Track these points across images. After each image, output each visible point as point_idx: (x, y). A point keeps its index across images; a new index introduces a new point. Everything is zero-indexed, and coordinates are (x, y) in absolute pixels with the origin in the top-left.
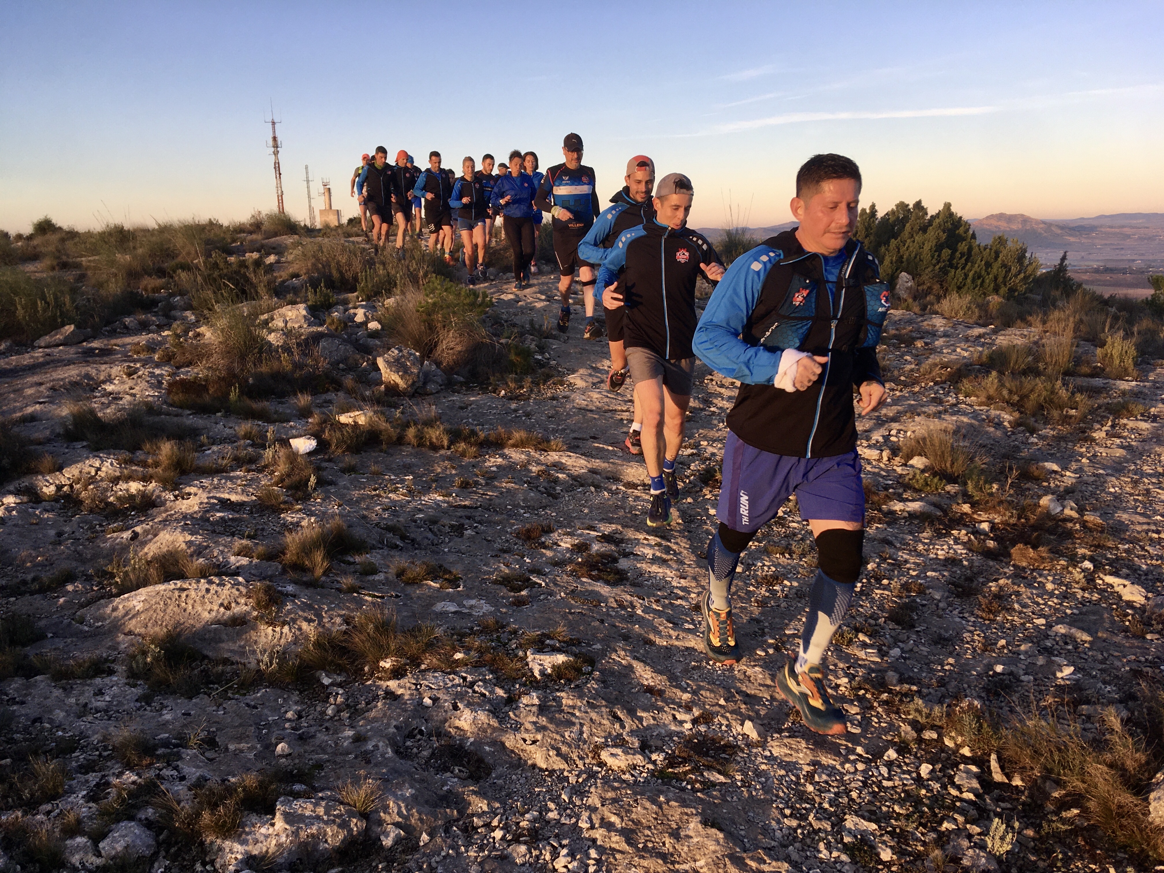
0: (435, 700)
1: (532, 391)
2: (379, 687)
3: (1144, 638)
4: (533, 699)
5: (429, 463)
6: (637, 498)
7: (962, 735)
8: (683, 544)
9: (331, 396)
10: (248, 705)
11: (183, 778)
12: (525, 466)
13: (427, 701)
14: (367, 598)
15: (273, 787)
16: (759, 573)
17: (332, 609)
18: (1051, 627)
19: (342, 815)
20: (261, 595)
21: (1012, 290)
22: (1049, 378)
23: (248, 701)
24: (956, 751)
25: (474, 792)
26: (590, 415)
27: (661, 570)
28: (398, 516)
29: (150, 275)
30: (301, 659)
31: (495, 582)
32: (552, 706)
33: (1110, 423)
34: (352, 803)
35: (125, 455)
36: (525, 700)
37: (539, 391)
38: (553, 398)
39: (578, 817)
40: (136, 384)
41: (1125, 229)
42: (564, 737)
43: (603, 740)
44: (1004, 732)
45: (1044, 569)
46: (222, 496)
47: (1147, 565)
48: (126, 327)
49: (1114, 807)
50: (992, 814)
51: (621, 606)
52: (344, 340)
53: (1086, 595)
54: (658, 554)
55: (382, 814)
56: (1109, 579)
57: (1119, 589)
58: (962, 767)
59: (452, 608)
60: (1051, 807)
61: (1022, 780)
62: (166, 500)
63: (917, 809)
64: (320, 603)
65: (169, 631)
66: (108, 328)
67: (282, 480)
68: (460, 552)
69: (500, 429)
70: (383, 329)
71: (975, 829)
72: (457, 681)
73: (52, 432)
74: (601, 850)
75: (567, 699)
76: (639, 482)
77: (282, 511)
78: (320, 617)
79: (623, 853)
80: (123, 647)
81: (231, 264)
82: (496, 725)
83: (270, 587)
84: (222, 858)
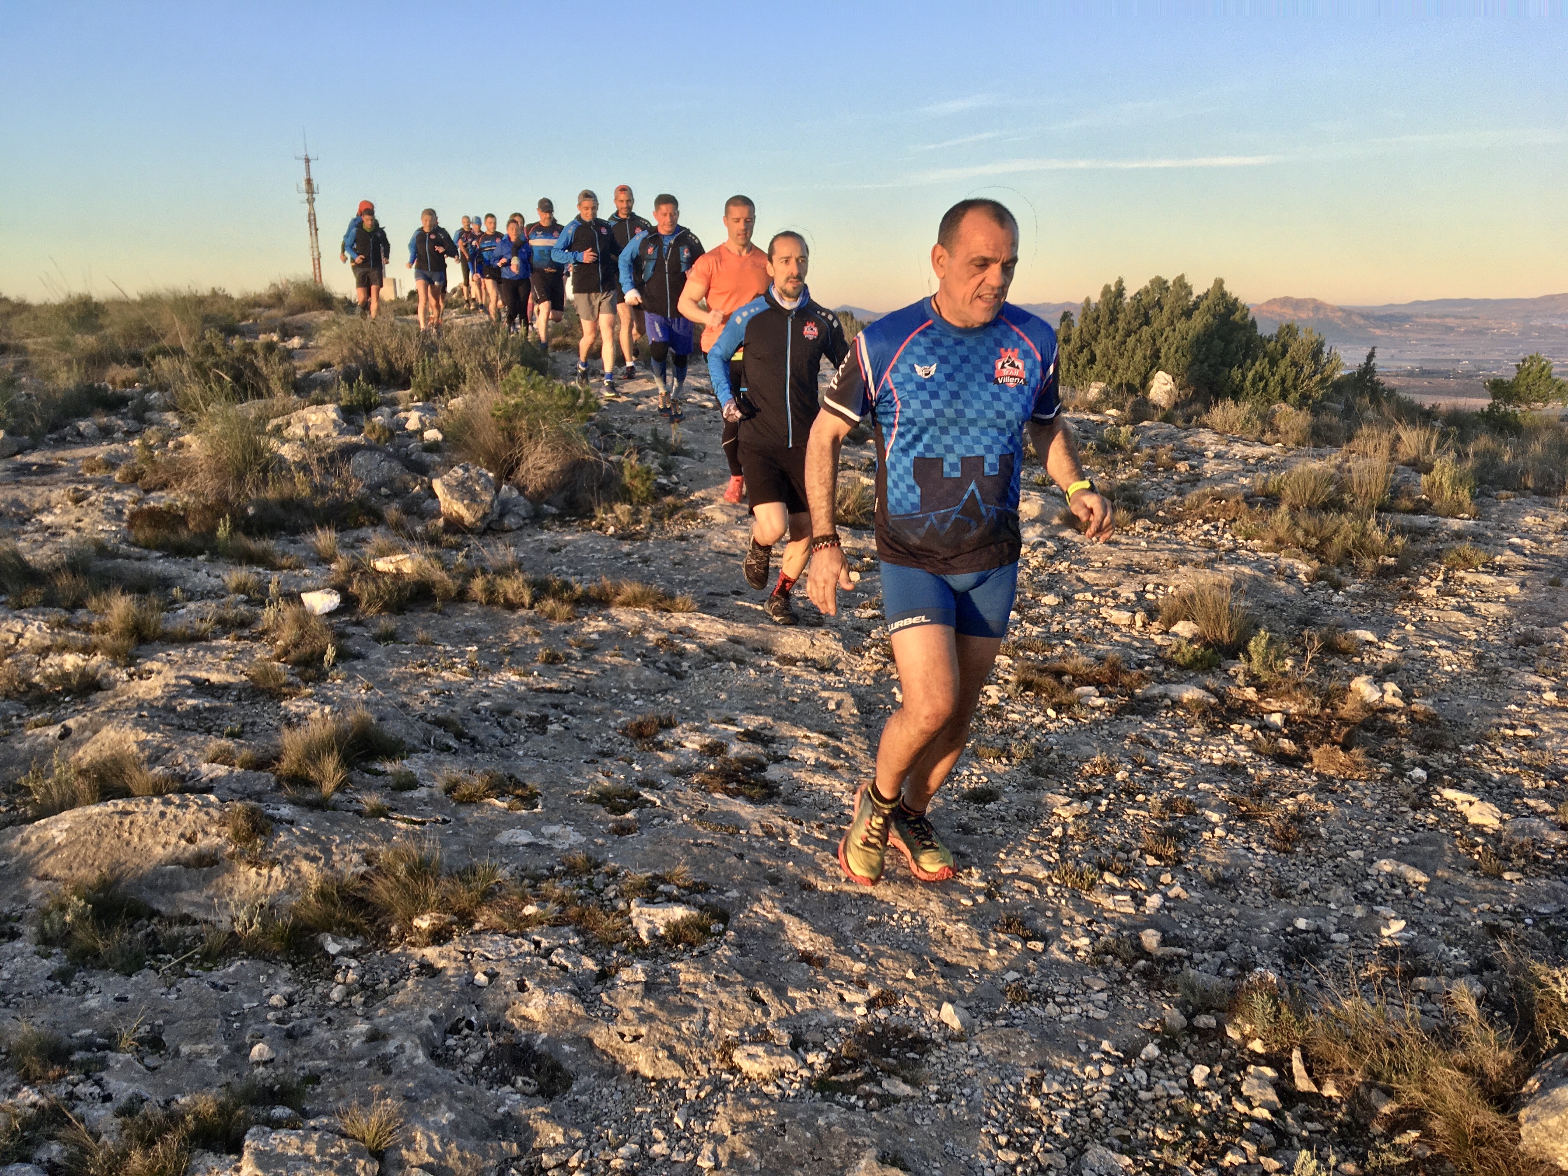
0: (492, 976)
1: (652, 527)
2: (410, 957)
3: (1501, 878)
4: (637, 972)
5: (503, 627)
6: (796, 678)
7: (1251, 1023)
8: (858, 745)
9: (367, 532)
10: (214, 985)
11: (107, 1098)
12: (638, 633)
13: (481, 978)
14: (400, 824)
15: (241, 1112)
16: (965, 786)
17: (348, 841)
18: (1372, 862)
19: (342, 1154)
20: (241, 821)
21: (1305, 397)
22: (1359, 515)
23: (215, 979)
24: (1242, 1047)
25: (545, 1116)
26: (732, 561)
27: (827, 782)
28: (454, 705)
29: (120, 363)
30: (296, 917)
31: (590, 800)
32: (663, 984)
33: (1441, 577)
34: (358, 1136)
35: (60, 614)
36: (625, 975)
37: (663, 528)
38: (682, 538)
39: (697, 1151)
40: (86, 514)
41: (1447, 320)
42: (679, 1029)
43: (737, 1034)
44: (1312, 1018)
45: (1358, 780)
46: (198, 675)
47: (1500, 773)
48: (80, 434)
49: (1469, 1130)
50: (1295, 1140)
51: (770, 834)
52: (389, 455)
53: (1418, 816)
54: (823, 758)
55: (404, 1152)
56: (1450, 794)
57: (1463, 808)
58: (1251, 1069)
59: (523, 837)
60: (1378, 1128)
61: (1338, 1088)
62: (116, 681)
63: (1188, 1136)
64: (330, 831)
65: (102, 874)
66: (54, 436)
67: (286, 652)
68: (540, 755)
69: (606, 581)
70: (445, 439)
71: (1272, 1164)
72: (527, 947)
75: (686, 973)
76: (798, 656)
77: (284, 697)
78: (328, 853)
80: (33, 897)
81: (231, 349)
82: (581, 1012)
83: (254, 810)
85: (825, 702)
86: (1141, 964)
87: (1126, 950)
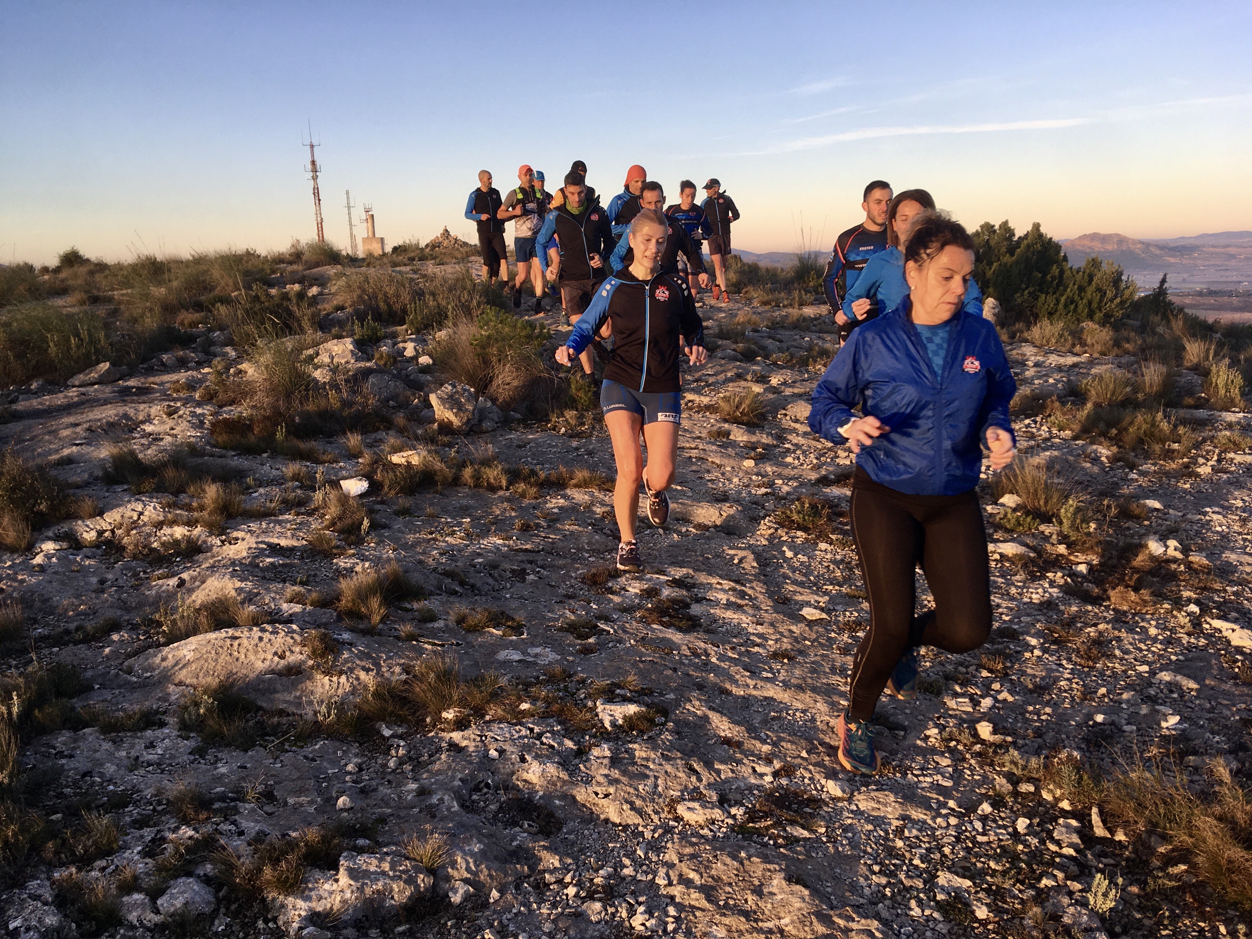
0: (501, 752)
1: (593, 428)
2: (441, 739)
4: (604, 751)
5: (487, 505)
6: (709, 540)
7: (1061, 788)
8: (758, 589)
9: (382, 434)
10: (306, 757)
11: (241, 833)
12: (589, 507)
13: (493, 753)
14: (426, 646)
15: (336, 841)
16: (840, 619)
17: (391, 658)
18: (1155, 674)
19: (408, 871)
20: (317, 643)
21: (1108, 316)
22: (1149, 410)
23: (306, 754)
24: (1054, 805)
25: (545, 848)
27: (736, 616)
28: (456, 561)
29: (187, 309)
30: (360, 710)
31: (561, 629)
32: (624, 758)
33: (1215, 458)
34: (418, 858)
35: (169, 498)
36: (596, 752)
39: (655, 873)
40: (177, 424)
41: (1230, 249)
42: (637, 790)
43: (679, 794)
44: (1106, 785)
45: (1146, 613)
46: (272, 541)
48: (163, 364)
49: (1223, 862)
50: (1094, 870)
51: (695, 654)
52: (394, 376)
53: (1192, 640)
54: (733, 599)
55: (450, 870)
56: (1217, 623)
57: (1226, 634)
58: (1061, 821)
59: (516, 656)
60: (1156, 863)
61: (1126, 834)
62: (212, 546)
63: (1013, 865)
64: (378, 651)
65: (221, 681)
66: (145, 366)
67: (333, 524)
68: (521, 597)
69: (562, 469)
70: (434, 363)
71: (1076, 886)
72: (524, 732)
73: (91, 475)
74: (680, 907)
75: (640, 751)
76: (710, 524)
77: (334, 556)
78: (378, 666)
79: (703, 910)
80: (173, 698)
81: (272, 297)
82: (566, 777)
83: (325, 635)
84: (285, 914)
85: (732, 557)
86: (978, 747)
87: (966, 737)
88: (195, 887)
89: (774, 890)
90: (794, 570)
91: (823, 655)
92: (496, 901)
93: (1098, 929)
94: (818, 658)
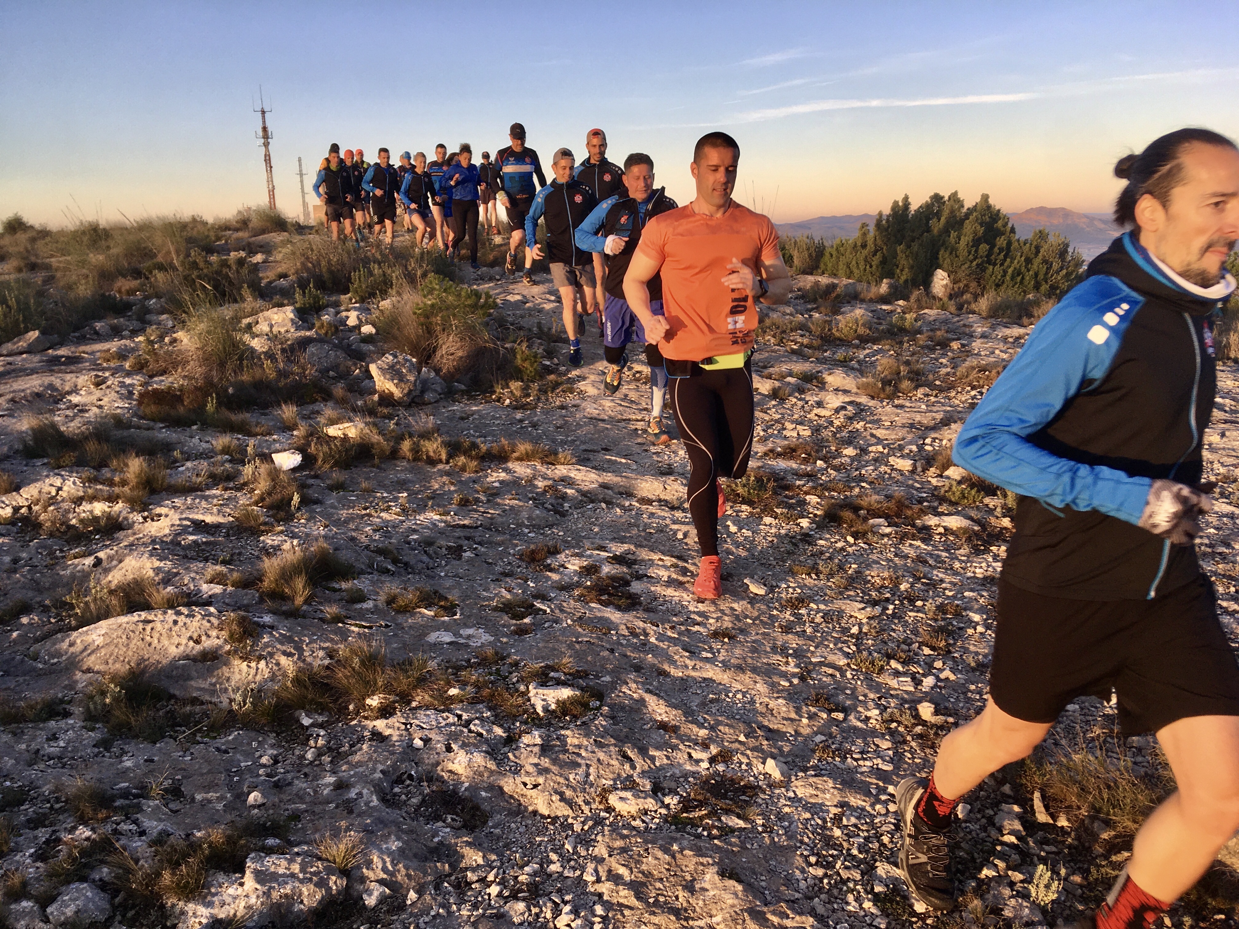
0: (426, 741)
1: (539, 399)
2: (364, 728)
4: (535, 738)
5: (426, 479)
6: (652, 515)
9: (320, 406)
10: (218, 749)
11: (142, 833)
12: (530, 481)
13: (418, 743)
14: (353, 628)
15: (243, 842)
16: (783, 596)
17: (315, 641)
19: (320, 872)
20: (234, 627)
21: (1053, 288)
23: (219, 745)
24: (996, 789)
25: (468, 844)
26: (602, 425)
27: (677, 594)
28: (390, 538)
29: (125, 276)
30: (278, 698)
31: (496, 609)
32: (556, 746)
34: (331, 859)
35: (89, 472)
36: (526, 739)
37: (547, 400)
38: (562, 407)
39: (583, 869)
40: (105, 395)
42: (568, 780)
43: (612, 783)
44: (1049, 768)
46: (196, 517)
48: (96, 333)
50: (1036, 859)
51: (634, 634)
52: (335, 346)
54: (674, 576)
55: (364, 870)
58: (1003, 806)
59: (447, 638)
60: (1099, 850)
61: (1068, 820)
62: (134, 522)
64: (301, 634)
65: (131, 667)
66: (77, 334)
67: (262, 499)
68: (457, 576)
69: (504, 442)
70: (377, 333)
71: (1017, 876)
72: (452, 719)
73: (11, 448)
74: (608, 906)
75: (572, 738)
76: (654, 498)
77: (262, 533)
78: (300, 650)
79: (631, 908)
80: (80, 686)
81: (211, 264)
82: (494, 767)
83: (244, 619)
84: (184, 922)
85: (675, 532)
86: (919, 729)
87: (907, 719)
88: (89, 894)
89: (706, 885)
90: (738, 545)
91: (764, 634)
92: (413, 903)
93: (1040, 923)
94: (759, 637)
